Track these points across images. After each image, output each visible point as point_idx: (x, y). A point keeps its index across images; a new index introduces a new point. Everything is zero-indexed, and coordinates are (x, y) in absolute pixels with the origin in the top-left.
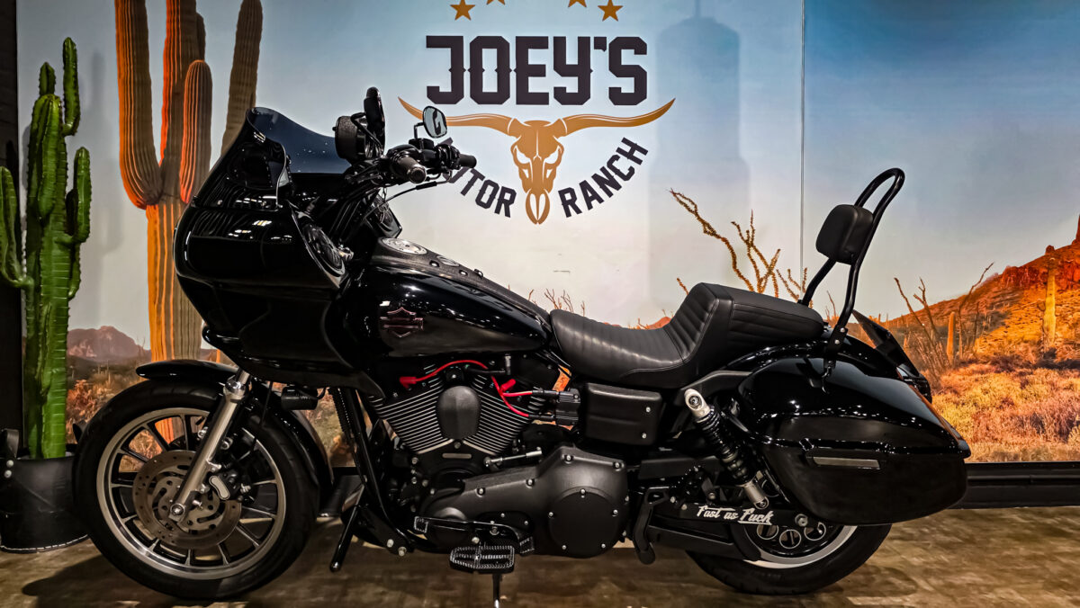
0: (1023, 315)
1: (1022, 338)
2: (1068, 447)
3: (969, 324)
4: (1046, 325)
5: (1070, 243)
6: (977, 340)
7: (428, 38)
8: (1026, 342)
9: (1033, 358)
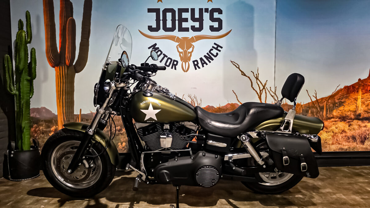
0: (350, 102)
1: (349, 110)
2: (364, 146)
3: (331, 105)
4: (357, 105)
5: (367, 78)
6: (334, 111)
7: (148, 9)
8: (351, 111)
9: (353, 117)
